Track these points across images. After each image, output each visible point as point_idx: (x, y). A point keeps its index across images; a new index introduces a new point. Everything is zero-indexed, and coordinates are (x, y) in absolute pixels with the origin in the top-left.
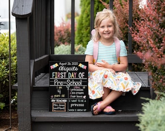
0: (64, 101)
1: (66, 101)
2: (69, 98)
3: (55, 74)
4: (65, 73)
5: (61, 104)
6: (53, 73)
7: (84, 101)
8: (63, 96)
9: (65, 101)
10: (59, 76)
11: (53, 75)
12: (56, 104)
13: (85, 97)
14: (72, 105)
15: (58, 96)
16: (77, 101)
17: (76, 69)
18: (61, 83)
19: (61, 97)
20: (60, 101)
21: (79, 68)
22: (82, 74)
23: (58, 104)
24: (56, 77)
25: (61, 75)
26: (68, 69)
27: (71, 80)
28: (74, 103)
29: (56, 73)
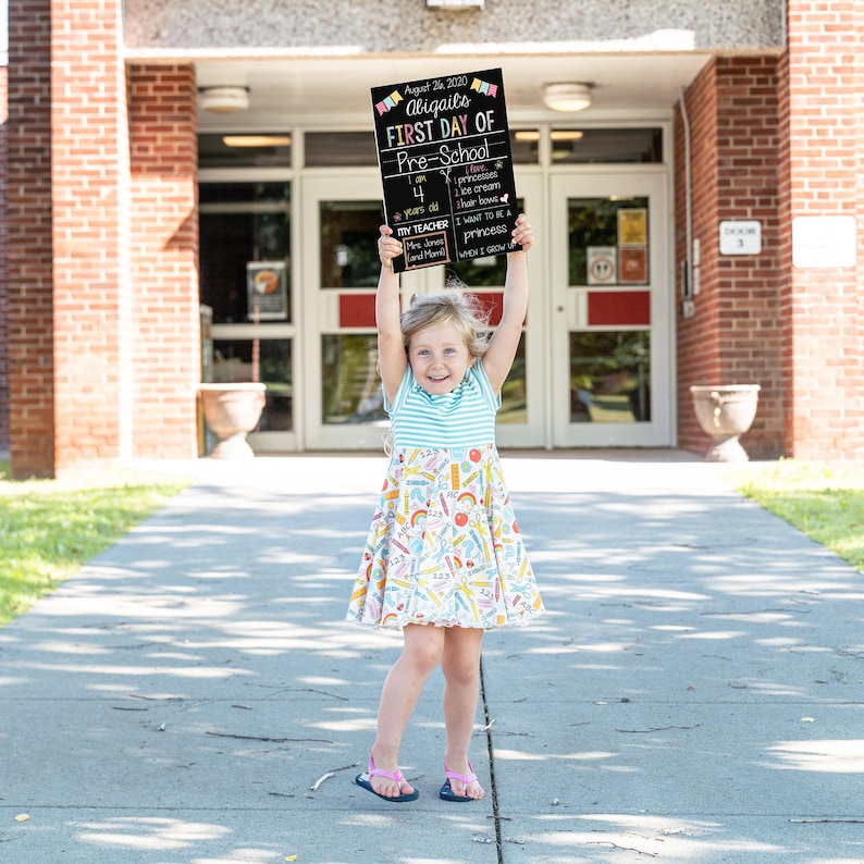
0: (438, 225)
1: (445, 224)
2: (455, 210)
3: (394, 132)
4: (428, 123)
5: (431, 239)
6: (389, 129)
7: (504, 213)
8: (434, 207)
9: (442, 225)
10: (408, 136)
11: (390, 138)
12: (415, 241)
13: (505, 198)
14: (468, 235)
15: (416, 211)
16: (483, 216)
17: (465, 102)
18: (422, 160)
19: (427, 214)
20: (427, 227)
21: (473, 94)
22: (485, 119)
23: (422, 241)
24: (401, 143)
25: (415, 134)
26: (438, 107)
27: (453, 146)
28: (472, 227)
29: (399, 127)
